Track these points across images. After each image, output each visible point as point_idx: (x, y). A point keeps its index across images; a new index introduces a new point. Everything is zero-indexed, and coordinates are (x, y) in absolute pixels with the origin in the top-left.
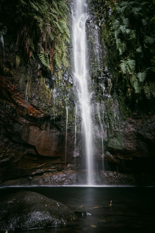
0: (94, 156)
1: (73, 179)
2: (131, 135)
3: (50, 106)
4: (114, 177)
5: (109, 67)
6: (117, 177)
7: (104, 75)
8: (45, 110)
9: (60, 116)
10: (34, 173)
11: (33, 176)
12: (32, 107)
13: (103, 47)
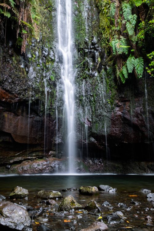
0: (77, 142)
1: (55, 167)
2: (117, 120)
3: (26, 89)
4: (100, 164)
5: (98, 38)
6: (102, 164)
7: (92, 47)
8: (20, 94)
9: (37, 100)
10: (11, 161)
11: (11, 164)
12: (4, 91)
13: (93, 9)
